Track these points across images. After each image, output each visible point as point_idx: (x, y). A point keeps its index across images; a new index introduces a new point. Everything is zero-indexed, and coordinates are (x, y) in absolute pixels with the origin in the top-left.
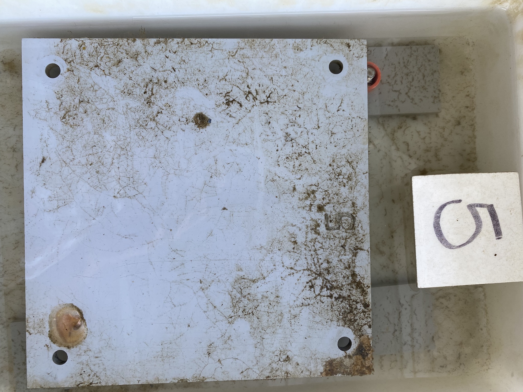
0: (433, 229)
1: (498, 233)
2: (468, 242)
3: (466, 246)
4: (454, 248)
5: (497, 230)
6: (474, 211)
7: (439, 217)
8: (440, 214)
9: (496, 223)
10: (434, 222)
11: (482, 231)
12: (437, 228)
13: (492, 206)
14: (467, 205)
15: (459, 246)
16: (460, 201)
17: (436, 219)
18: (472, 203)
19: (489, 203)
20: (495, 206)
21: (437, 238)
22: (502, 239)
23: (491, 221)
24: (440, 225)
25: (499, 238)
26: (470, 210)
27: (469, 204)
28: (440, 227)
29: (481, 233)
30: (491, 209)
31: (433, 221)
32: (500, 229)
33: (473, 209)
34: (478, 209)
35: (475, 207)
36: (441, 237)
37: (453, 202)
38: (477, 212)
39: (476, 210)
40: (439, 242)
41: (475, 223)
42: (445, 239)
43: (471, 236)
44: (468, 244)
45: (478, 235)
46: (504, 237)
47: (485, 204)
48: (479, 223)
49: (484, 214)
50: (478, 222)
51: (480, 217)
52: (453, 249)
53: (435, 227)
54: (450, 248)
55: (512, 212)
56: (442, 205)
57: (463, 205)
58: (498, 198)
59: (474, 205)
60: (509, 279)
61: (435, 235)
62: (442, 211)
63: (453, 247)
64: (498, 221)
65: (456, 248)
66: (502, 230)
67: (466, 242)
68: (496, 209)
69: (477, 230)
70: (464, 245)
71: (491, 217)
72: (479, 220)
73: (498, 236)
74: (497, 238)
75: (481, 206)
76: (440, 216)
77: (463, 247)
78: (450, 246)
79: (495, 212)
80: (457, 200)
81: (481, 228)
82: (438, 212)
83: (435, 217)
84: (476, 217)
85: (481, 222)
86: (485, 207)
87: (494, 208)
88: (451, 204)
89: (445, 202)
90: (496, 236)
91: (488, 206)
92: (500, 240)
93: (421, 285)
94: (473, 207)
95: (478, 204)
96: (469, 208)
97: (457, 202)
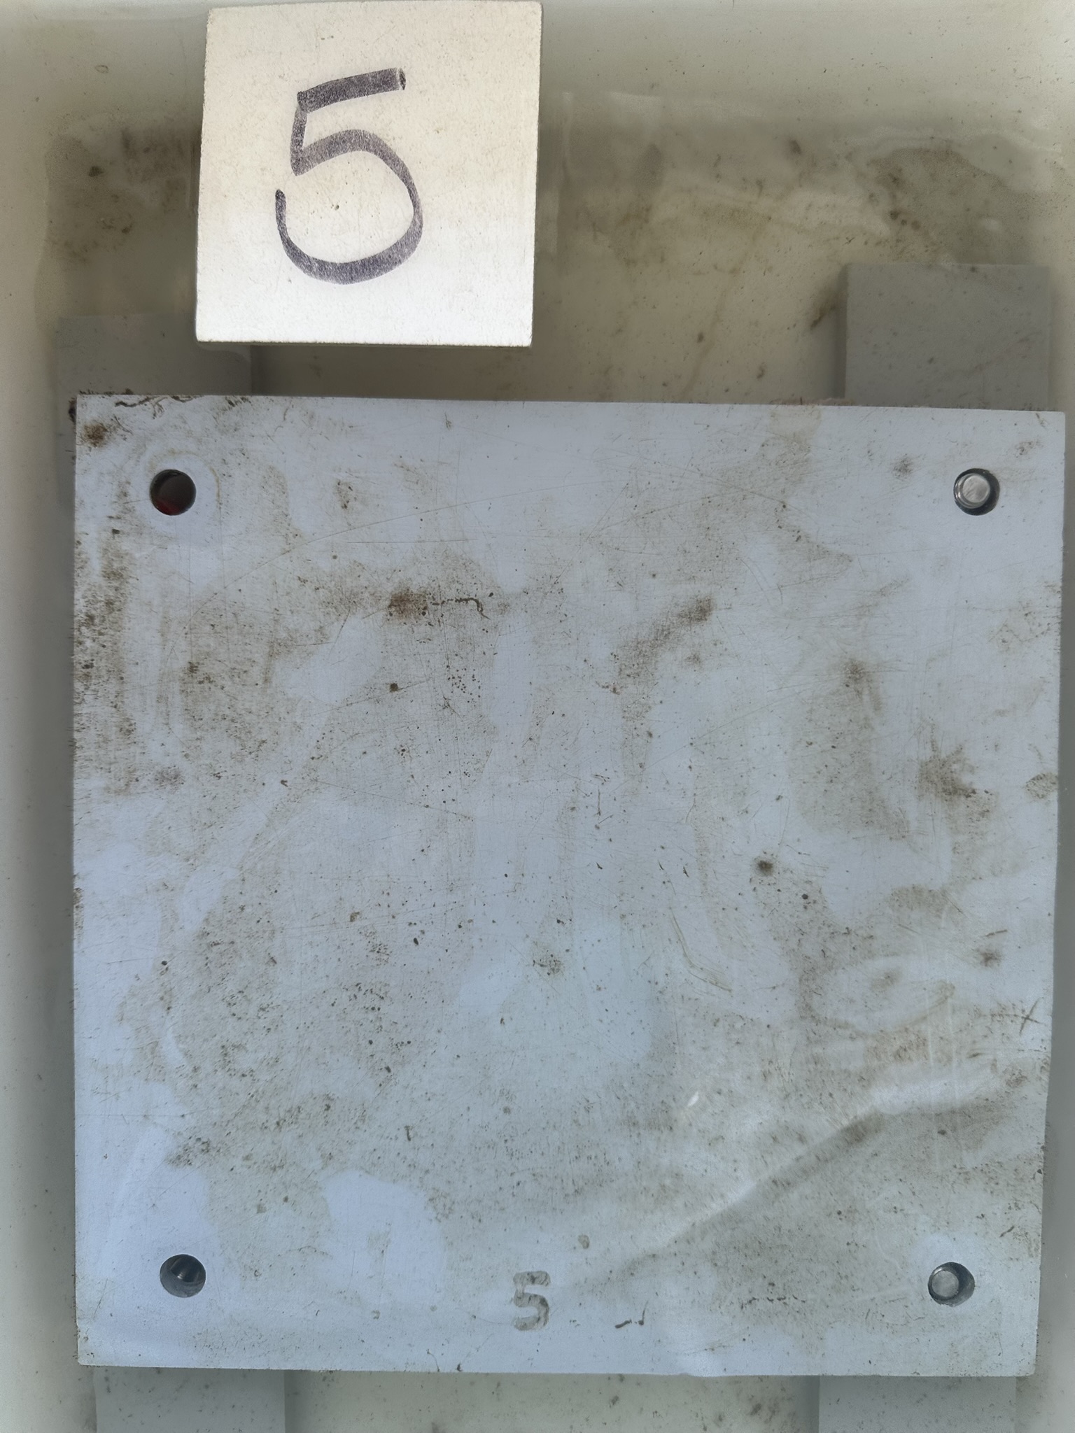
0: (356, 285)
1: (385, 83)
2: (405, 177)
3: (417, 186)
5: (375, 85)
6: (314, 153)
7: (323, 264)
8: (313, 262)
9: (355, 85)
10: (337, 281)
11: (376, 133)
12: (354, 274)
13: (302, 97)
14: (293, 174)
15: (414, 206)
16: (279, 196)
17: (329, 276)
18: (289, 158)
19: (294, 102)
20: (304, 89)
21: (385, 275)
22: (404, 70)
23: (348, 101)
24: (346, 264)
25: (403, 80)
26: (310, 167)
27: (290, 170)
28: (354, 262)
29: (381, 137)
30: (313, 99)
31: (331, 284)
32: (374, 75)
33: (306, 155)
34: (309, 139)
35: (303, 149)
36: (382, 262)
37: (280, 219)
38: (316, 146)
39: (310, 147)
40: (398, 271)
41: (349, 153)
42: (391, 249)
43: (389, 168)
44: (410, 178)
45: (388, 144)
46: (400, 63)
47: (296, 116)
48: (351, 138)
49: (324, 122)
50: (349, 144)
51: (332, 137)
52: (421, 227)
53: (352, 280)
54: (419, 234)
55: (325, 35)
56: (288, 251)
57: (293, 186)
58: (280, 77)
59: (294, 152)
60: (530, 55)
61: (376, 280)
62: (304, 255)
63: (414, 222)
64: (349, 80)
65: (420, 218)
66: (380, 69)
67: (405, 183)
68: (313, 85)
69: (371, 148)
70: (415, 190)
71: (335, 100)
72: (341, 139)
73: (396, 82)
74: (401, 87)
75: (299, 130)
76: (318, 262)
77: (420, 194)
78: (411, 239)
79: (321, 88)
80: (277, 204)
81: (365, 136)
82: (307, 267)
83: (321, 276)
84: (335, 145)
85: (349, 132)
86: (305, 117)
87: (309, 91)
88: (288, 225)
89: (281, 242)
90: (394, 89)
91: (303, 110)
92: (406, 78)
93: (523, 337)
94: (300, 155)
95: (292, 140)
96: (303, 170)
97: (281, 206)
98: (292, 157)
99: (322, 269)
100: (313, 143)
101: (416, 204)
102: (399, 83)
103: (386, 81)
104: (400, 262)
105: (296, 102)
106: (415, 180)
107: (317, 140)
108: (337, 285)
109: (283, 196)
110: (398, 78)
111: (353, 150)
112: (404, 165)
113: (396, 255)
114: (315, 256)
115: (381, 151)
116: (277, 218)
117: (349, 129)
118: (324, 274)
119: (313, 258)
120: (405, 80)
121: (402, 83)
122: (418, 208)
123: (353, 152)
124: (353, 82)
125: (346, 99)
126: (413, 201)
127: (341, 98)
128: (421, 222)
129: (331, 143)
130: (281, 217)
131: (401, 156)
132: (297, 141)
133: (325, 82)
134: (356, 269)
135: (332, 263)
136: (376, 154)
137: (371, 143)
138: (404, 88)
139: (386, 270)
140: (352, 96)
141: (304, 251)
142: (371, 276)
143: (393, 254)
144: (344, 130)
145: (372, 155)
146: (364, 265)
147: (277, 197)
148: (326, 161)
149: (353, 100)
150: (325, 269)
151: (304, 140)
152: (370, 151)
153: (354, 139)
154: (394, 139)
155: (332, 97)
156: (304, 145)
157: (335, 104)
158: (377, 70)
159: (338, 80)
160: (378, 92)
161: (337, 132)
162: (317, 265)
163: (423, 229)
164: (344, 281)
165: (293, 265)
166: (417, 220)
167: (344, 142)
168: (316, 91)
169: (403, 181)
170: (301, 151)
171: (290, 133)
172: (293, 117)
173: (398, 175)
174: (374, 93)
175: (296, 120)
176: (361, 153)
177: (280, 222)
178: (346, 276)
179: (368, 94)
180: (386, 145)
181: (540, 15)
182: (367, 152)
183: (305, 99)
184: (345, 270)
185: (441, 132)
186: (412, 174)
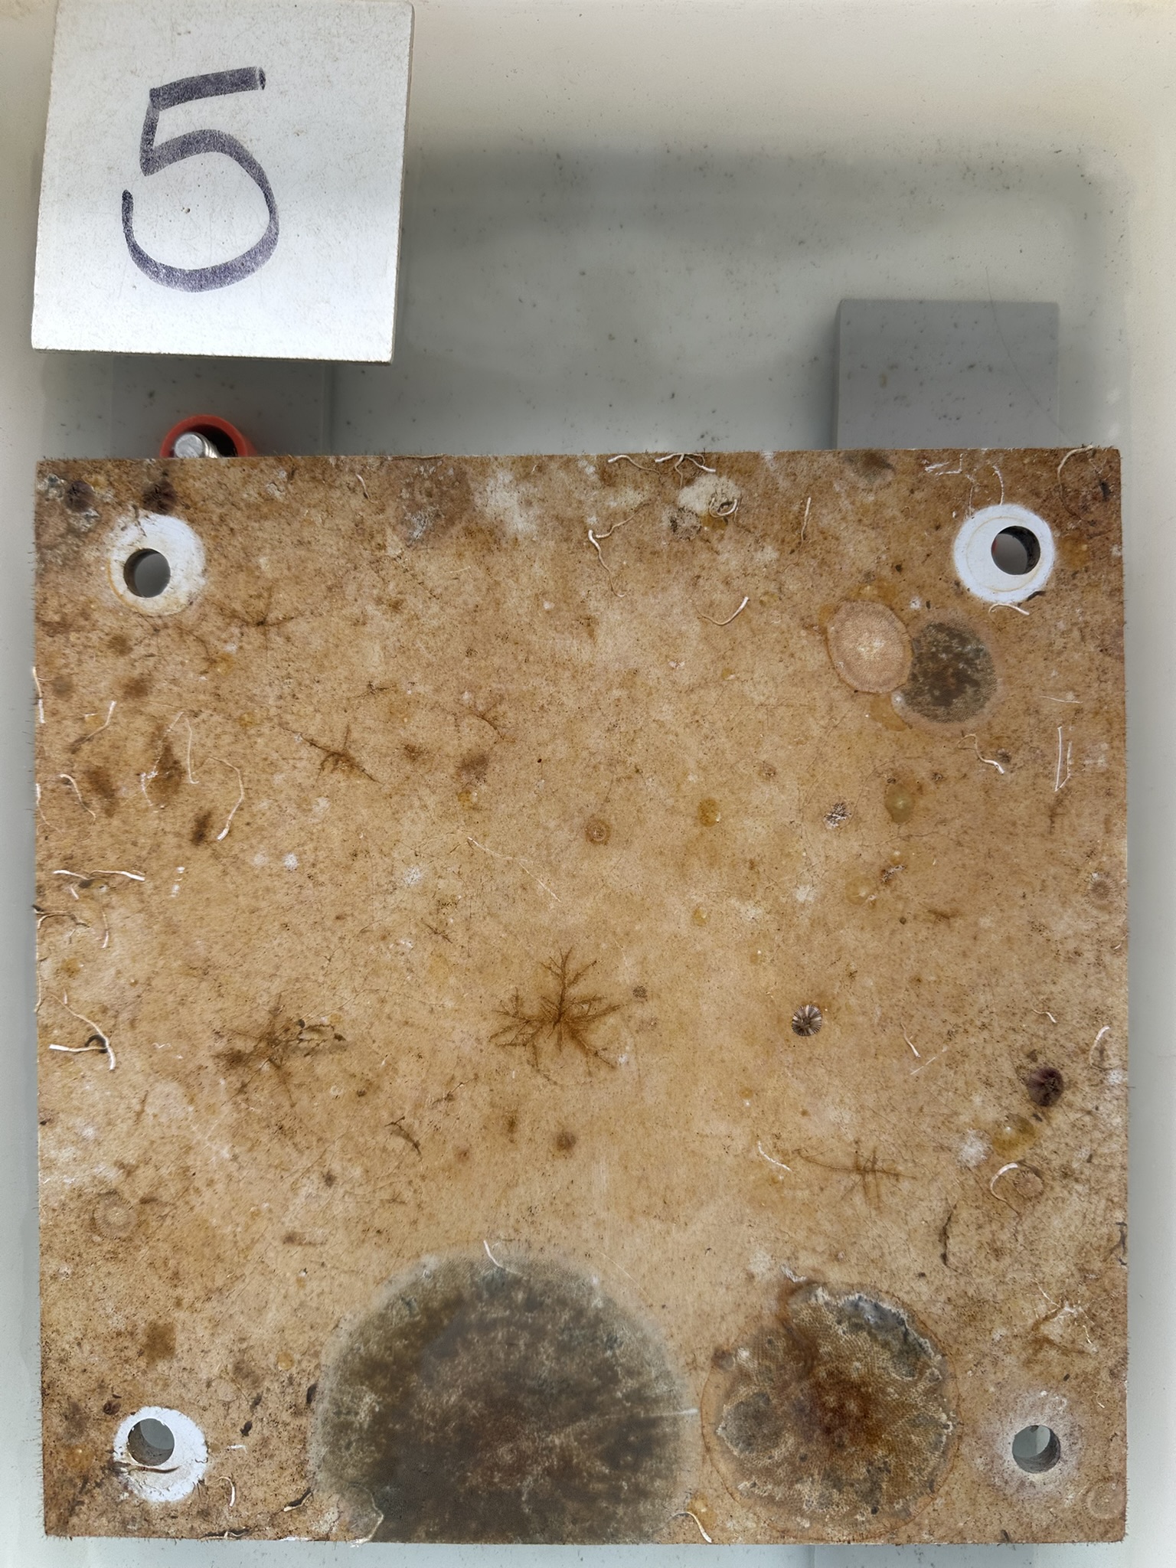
0: (205, 294)
1: (244, 82)
2: (262, 182)
3: (274, 192)
4: (274, 231)
5: (233, 84)
6: (165, 153)
7: (170, 270)
8: (160, 268)
9: (212, 84)
10: (186, 289)
11: (232, 134)
12: (203, 282)
13: (155, 94)
14: (142, 174)
15: (271, 212)
16: (127, 197)
17: (176, 283)
18: (138, 158)
19: (146, 100)
20: (157, 85)
21: (234, 284)
22: (265, 70)
23: (203, 100)
24: (196, 271)
25: (263, 80)
26: (160, 167)
27: (139, 169)
28: (203, 269)
29: (236, 138)
30: (166, 96)
31: (179, 292)
32: (232, 73)
33: (157, 155)
34: (160, 138)
35: (153, 148)
36: (234, 270)
37: (126, 221)
38: (168, 145)
39: (162, 147)
40: (250, 279)
41: (202, 154)
42: (243, 256)
43: (244, 170)
44: (267, 182)
45: (245, 146)
46: (260, 62)
47: (148, 114)
48: (205, 138)
49: (176, 122)
50: (202, 145)
51: (185, 136)
52: (277, 234)
53: (201, 288)
54: (274, 242)
55: (181, 29)
56: (133, 256)
57: (142, 187)
58: (134, 72)
59: (144, 151)
60: (398, 58)
61: (226, 288)
62: (151, 260)
63: (270, 232)
64: (205, 78)
65: (276, 224)
66: (239, 67)
67: (262, 187)
68: (167, 82)
69: (227, 149)
70: (272, 195)
71: (190, 99)
72: (194, 139)
73: (255, 82)
74: (260, 87)
75: (150, 128)
76: (166, 267)
77: (277, 200)
78: (267, 245)
79: (175, 85)
80: (123, 205)
81: (220, 136)
82: (153, 272)
83: (169, 283)
84: (188, 145)
85: (203, 132)
86: (158, 115)
87: (162, 88)
88: (134, 229)
89: (127, 245)
90: (253, 89)
91: (154, 107)
92: (266, 77)
93: (382, 352)
94: (150, 155)
95: (142, 139)
96: (153, 171)
97: (128, 209)
98: (142, 157)
99: (170, 275)
100: (164, 141)
101: (272, 211)
102: (259, 82)
103: (245, 80)
104: (253, 270)
105: (149, 100)
106: (271, 185)
107: (169, 139)
108: (186, 293)
109: (131, 197)
110: (258, 77)
111: (207, 150)
112: (261, 168)
113: (248, 263)
114: (163, 262)
115: (237, 153)
116: (123, 221)
117: (203, 129)
118: (171, 281)
119: (160, 265)
120: (265, 80)
121: (262, 83)
122: (274, 213)
123: (207, 154)
124: (208, 80)
125: (200, 98)
126: (269, 206)
127: (196, 96)
128: (277, 230)
129: (184, 143)
130: (128, 220)
131: (258, 161)
132: (147, 140)
133: (180, 78)
134: (206, 276)
135: (180, 270)
136: (231, 156)
137: (226, 144)
138: (263, 88)
139: (239, 279)
140: (207, 95)
141: (151, 256)
142: (222, 283)
143: (246, 261)
144: (198, 129)
145: (227, 157)
146: (215, 272)
147: (124, 198)
148: (178, 162)
149: (209, 99)
150: (173, 276)
151: (155, 139)
152: (225, 153)
153: (207, 140)
154: (251, 141)
155: (186, 96)
156: (155, 144)
157: (188, 102)
158: (235, 68)
159: (193, 78)
160: (235, 91)
161: (191, 132)
162: (163, 271)
163: (278, 236)
164: (193, 289)
165: (138, 270)
166: (272, 227)
167: (197, 142)
168: (170, 88)
169: (259, 185)
170: (151, 150)
171: (140, 131)
172: (144, 115)
173: (254, 178)
174: (231, 92)
175: (147, 118)
176: (215, 155)
177: (126, 224)
178: (195, 283)
179: (225, 94)
180: (242, 147)
181: (410, 17)
182: (221, 154)
183: (158, 95)
184: (193, 277)
185: (301, 135)
186: (269, 178)
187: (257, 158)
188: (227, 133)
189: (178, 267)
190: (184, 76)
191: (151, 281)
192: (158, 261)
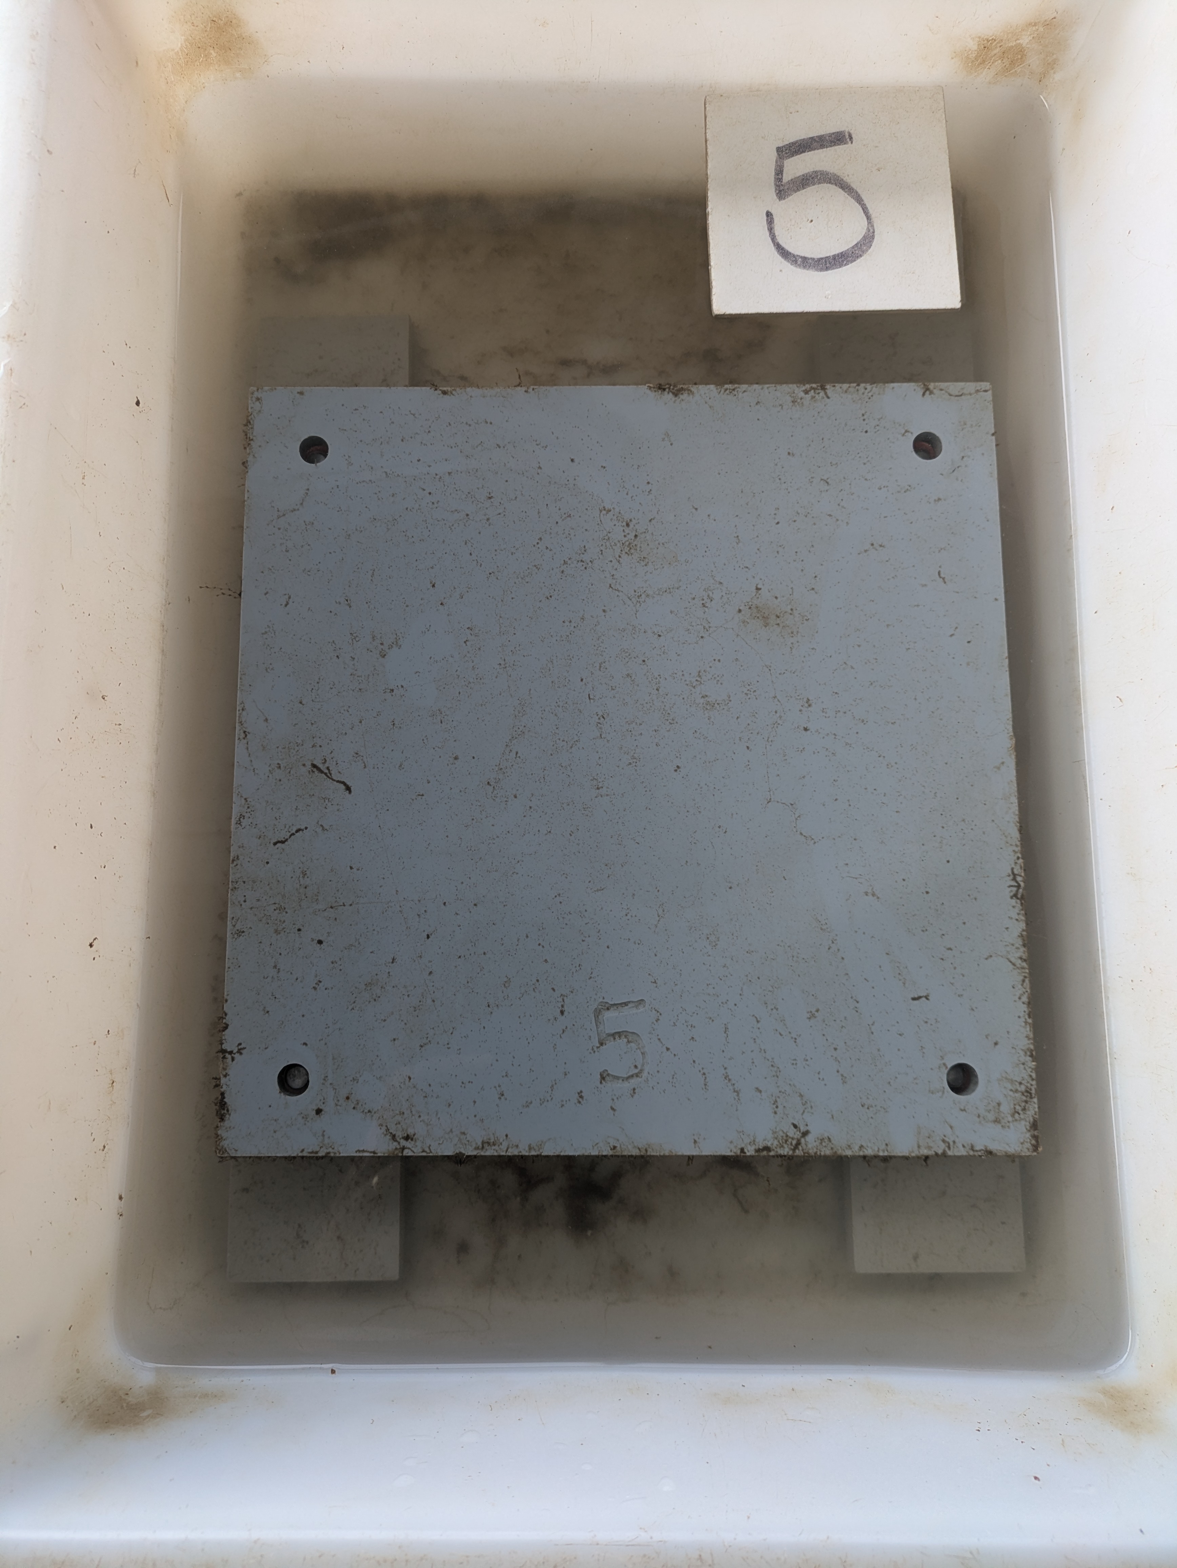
0: (830, 272)
1: (839, 140)
2: (859, 200)
3: (868, 206)
4: (872, 231)
5: (831, 142)
6: (792, 186)
7: (805, 259)
8: (797, 258)
9: (817, 142)
10: (817, 270)
11: (835, 172)
12: (828, 265)
13: (779, 150)
14: (778, 200)
15: (868, 219)
16: (769, 215)
17: (810, 267)
18: (774, 190)
19: (774, 155)
20: (781, 145)
21: (850, 265)
22: (851, 132)
23: (812, 152)
24: (822, 259)
25: (851, 138)
26: (789, 195)
27: (775, 197)
28: (827, 257)
29: (838, 174)
30: (787, 151)
31: (812, 272)
32: (830, 135)
33: (786, 188)
34: (787, 177)
35: (783, 183)
36: (848, 257)
37: (771, 230)
38: (792, 181)
39: (789, 182)
40: (859, 262)
41: (816, 186)
42: (853, 247)
43: (846, 194)
44: (862, 201)
45: (845, 179)
46: (847, 127)
47: (776, 162)
48: (817, 176)
49: (796, 166)
50: (816, 180)
51: (803, 175)
52: (874, 232)
53: (827, 269)
54: (873, 237)
55: (792, 110)
56: (778, 251)
57: (779, 208)
58: (762, 137)
59: (777, 186)
60: (939, 120)
61: (844, 268)
62: (790, 253)
63: (869, 231)
64: (812, 138)
65: (873, 226)
66: (834, 131)
67: (860, 204)
68: (787, 143)
69: (833, 182)
70: (867, 208)
71: (804, 152)
72: (810, 176)
73: (846, 139)
74: (850, 142)
75: (779, 172)
76: (801, 257)
77: (871, 211)
78: (868, 240)
79: (793, 144)
80: (767, 220)
81: (827, 174)
82: (793, 261)
83: (804, 267)
84: (805, 181)
85: (816, 172)
86: (783, 163)
87: (784, 146)
88: (776, 234)
89: (772, 245)
90: (845, 144)
91: (781, 158)
92: (853, 136)
93: (955, 302)
94: (782, 188)
95: (775, 178)
96: (785, 197)
97: (771, 221)
98: (776, 189)
99: (805, 262)
100: (790, 179)
101: (868, 218)
102: (848, 140)
103: (839, 139)
104: (861, 256)
105: (776, 154)
106: (866, 201)
107: (793, 178)
108: (816, 273)
109: (771, 215)
110: (847, 137)
111: (819, 183)
112: (857, 192)
113: (857, 252)
114: (799, 254)
115: (840, 183)
116: (768, 229)
117: (815, 170)
118: (806, 265)
119: (797, 256)
120: (852, 138)
121: (850, 140)
122: (870, 219)
123: (819, 185)
124: (815, 140)
125: (811, 151)
126: (866, 215)
127: (808, 150)
128: (874, 230)
129: (803, 179)
130: (771, 229)
132: (778, 178)
133: (796, 140)
134: (829, 261)
135: (811, 258)
136: (836, 185)
137: (832, 178)
138: (852, 143)
139: (852, 261)
140: (815, 149)
141: (790, 250)
142: (841, 266)
143: (855, 250)
144: (812, 170)
145: (834, 186)
146: (835, 258)
147: (767, 215)
148: (801, 192)
149: (816, 151)
150: (807, 262)
151: (784, 178)
152: (832, 184)
153: (819, 176)
154: (848, 176)
155: (801, 150)
156: (783, 181)
157: (803, 154)
158: (831, 132)
159: (804, 139)
160: (834, 145)
161: (807, 172)
162: (800, 260)
163: (875, 233)
164: (821, 270)
165: (783, 260)
166: (870, 228)
167: (812, 178)
168: (790, 147)
169: (858, 202)
170: (782, 185)
171: (773, 173)
172: (774, 163)
173: (854, 199)
174: (831, 146)
175: (777, 165)
176: (825, 186)
177: (770, 232)
178: (822, 266)
179: (827, 148)
180: (842, 180)
182: (829, 185)
183: (782, 151)
184: (820, 262)
185: (881, 171)
186: (863, 197)
187: (854, 186)
188: (832, 172)
189: (810, 257)
190: (798, 138)
191: (792, 267)
192: (796, 253)
